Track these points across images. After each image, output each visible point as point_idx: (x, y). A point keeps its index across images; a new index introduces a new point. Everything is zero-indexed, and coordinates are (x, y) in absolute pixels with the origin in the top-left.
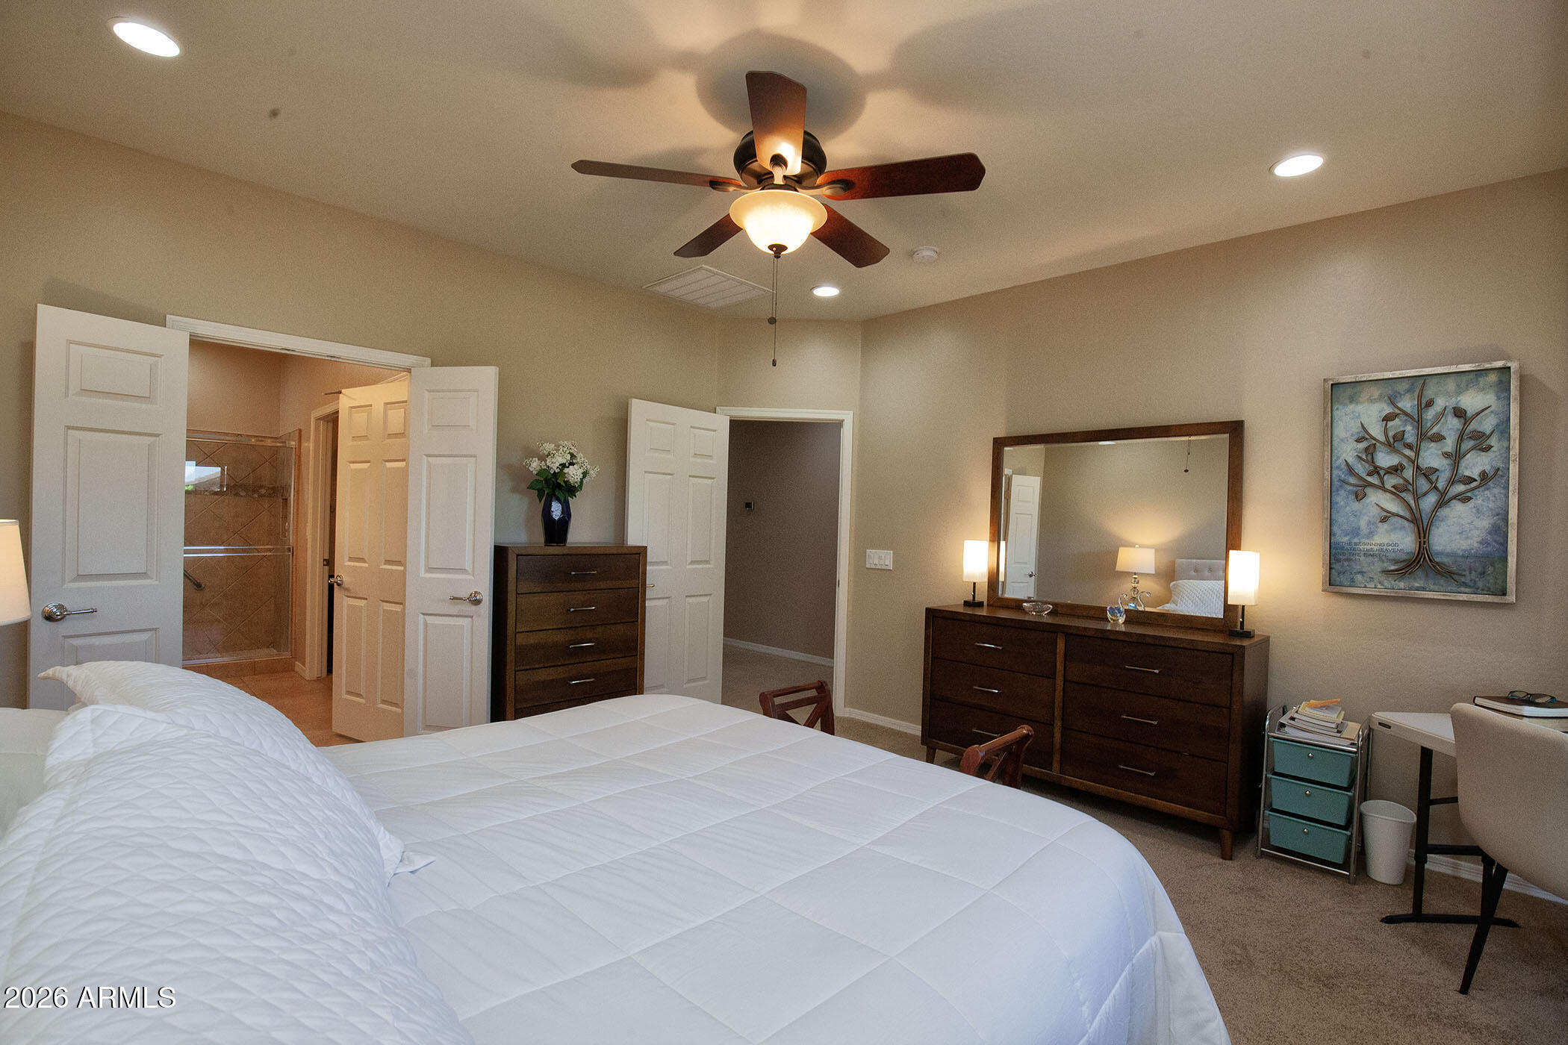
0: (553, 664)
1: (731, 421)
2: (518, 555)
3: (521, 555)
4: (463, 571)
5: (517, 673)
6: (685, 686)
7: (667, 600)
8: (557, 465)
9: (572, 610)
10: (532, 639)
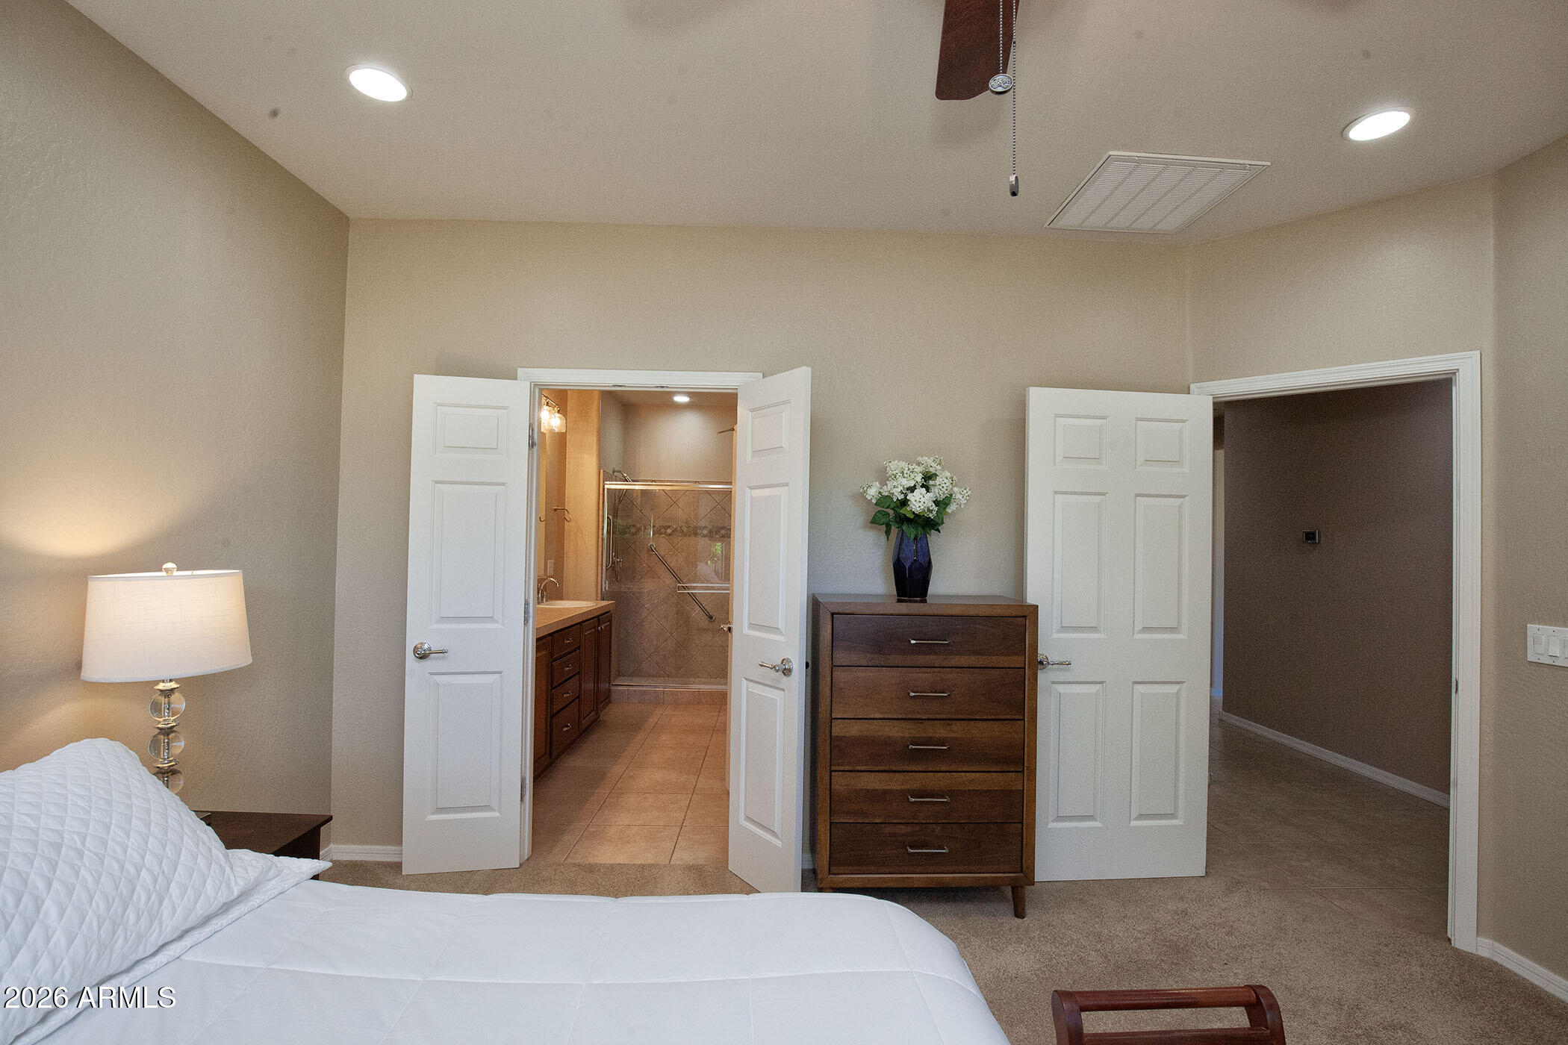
0: (887, 768)
1: (1215, 404)
2: (833, 614)
3: (839, 614)
4: (775, 630)
5: (833, 773)
6: (1134, 823)
7: (1098, 686)
8: (900, 488)
9: (912, 694)
10: (855, 730)
